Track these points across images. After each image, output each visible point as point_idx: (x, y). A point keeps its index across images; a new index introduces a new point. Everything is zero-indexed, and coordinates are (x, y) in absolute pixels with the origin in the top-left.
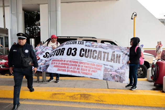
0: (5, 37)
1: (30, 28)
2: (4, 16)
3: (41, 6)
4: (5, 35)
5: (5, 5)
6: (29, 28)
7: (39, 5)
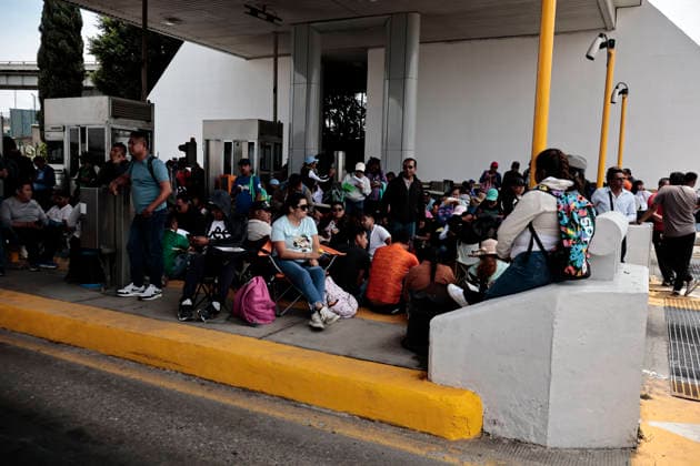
0: (276, 144)
1: (338, 113)
2: (275, 91)
3: (370, 52)
4: (275, 138)
5: (279, 52)
6: (335, 111)
7: (366, 49)
